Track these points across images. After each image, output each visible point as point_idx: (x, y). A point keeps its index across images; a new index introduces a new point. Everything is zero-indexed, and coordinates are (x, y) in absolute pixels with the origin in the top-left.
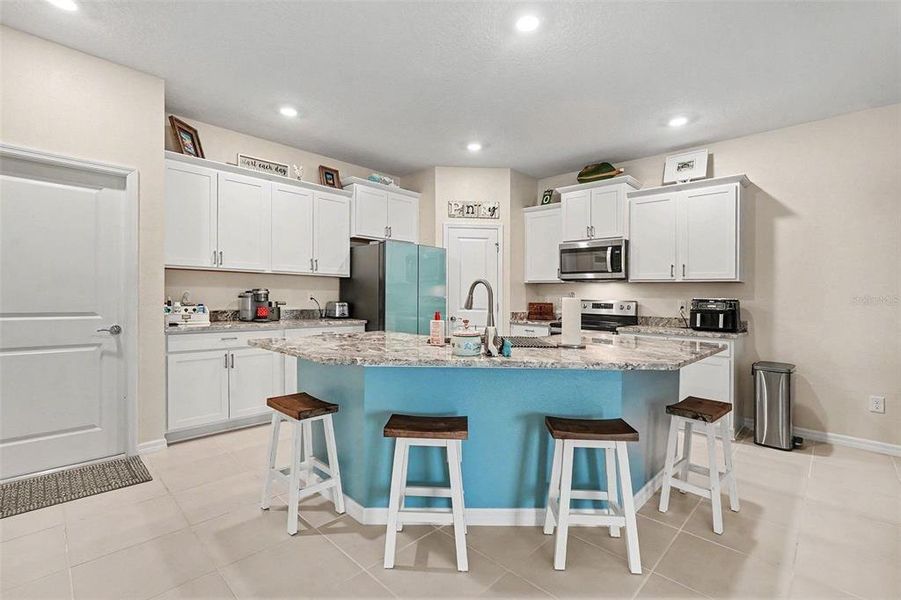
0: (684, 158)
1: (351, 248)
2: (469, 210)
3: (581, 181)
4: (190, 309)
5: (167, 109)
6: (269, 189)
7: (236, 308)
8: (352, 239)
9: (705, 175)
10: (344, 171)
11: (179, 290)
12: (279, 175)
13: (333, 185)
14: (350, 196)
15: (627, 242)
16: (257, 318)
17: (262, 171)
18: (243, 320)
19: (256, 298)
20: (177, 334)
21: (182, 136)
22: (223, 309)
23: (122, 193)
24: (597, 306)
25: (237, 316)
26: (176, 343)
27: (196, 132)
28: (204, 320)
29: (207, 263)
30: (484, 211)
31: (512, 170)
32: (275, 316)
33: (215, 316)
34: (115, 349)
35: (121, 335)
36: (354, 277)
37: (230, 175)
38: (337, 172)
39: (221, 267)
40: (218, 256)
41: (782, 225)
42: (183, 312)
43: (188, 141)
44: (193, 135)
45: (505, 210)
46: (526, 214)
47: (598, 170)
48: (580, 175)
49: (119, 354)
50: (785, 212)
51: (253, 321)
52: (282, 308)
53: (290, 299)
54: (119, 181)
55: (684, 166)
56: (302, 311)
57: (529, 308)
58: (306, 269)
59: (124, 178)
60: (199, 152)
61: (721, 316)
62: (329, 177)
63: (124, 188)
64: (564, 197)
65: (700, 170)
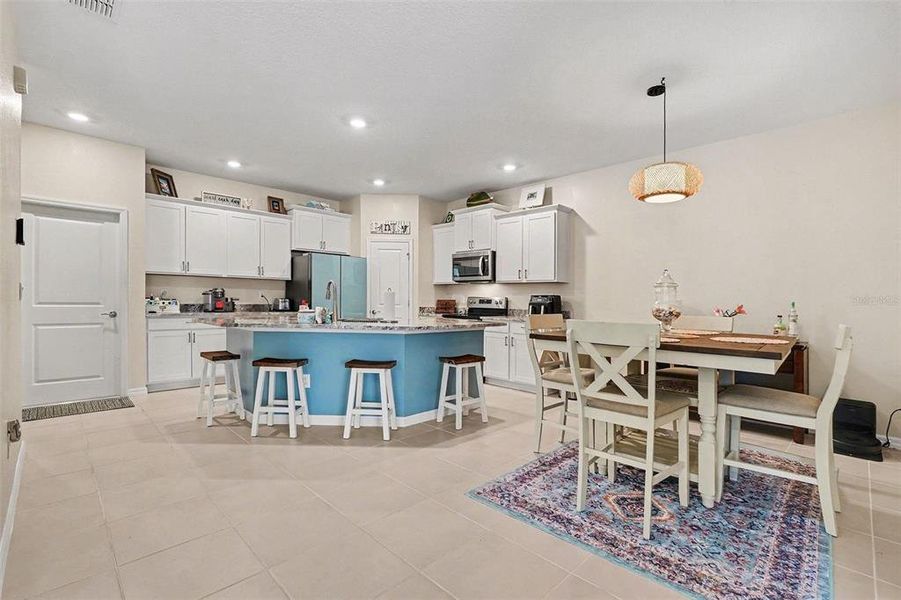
0: (532, 190)
1: (292, 259)
2: (388, 228)
3: (469, 205)
4: (167, 302)
5: (147, 162)
6: (225, 216)
7: (202, 303)
8: (293, 251)
9: (541, 203)
10: (288, 199)
11: (158, 290)
12: (233, 206)
13: (278, 211)
14: (291, 219)
15: (494, 253)
16: (215, 310)
17: (220, 204)
18: (206, 311)
19: (215, 294)
20: (154, 318)
21: (160, 181)
22: (192, 303)
23: (117, 224)
24: (482, 301)
25: (202, 308)
26: (154, 324)
27: (171, 177)
28: (176, 309)
29: (178, 270)
30: (398, 228)
31: (421, 197)
32: (231, 307)
33: (185, 308)
34: (112, 327)
35: (117, 318)
36: (295, 279)
37: (196, 208)
38: (282, 200)
39: (188, 273)
40: (186, 266)
41: (590, 241)
42: (161, 304)
43: (165, 185)
44: (169, 180)
45: (414, 229)
46: (435, 230)
47: (479, 197)
48: (469, 200)
49: (116, 331)
50: (591, 232)
51: (213, 311)
52: (236, 303)
53: (243, 297)
54: (115, 217)
55: (532, 196)
56: (254, 306)
57: (437, 304)
58: (254, 274)
59: (118, 215)
60: (173, 193)
61: (543, 307)
62: (276, 206)
63: (118, 221)
64: (456, 217)
65: (539, 200)
